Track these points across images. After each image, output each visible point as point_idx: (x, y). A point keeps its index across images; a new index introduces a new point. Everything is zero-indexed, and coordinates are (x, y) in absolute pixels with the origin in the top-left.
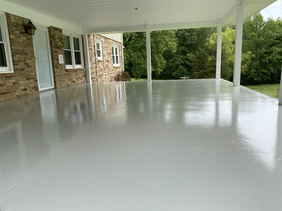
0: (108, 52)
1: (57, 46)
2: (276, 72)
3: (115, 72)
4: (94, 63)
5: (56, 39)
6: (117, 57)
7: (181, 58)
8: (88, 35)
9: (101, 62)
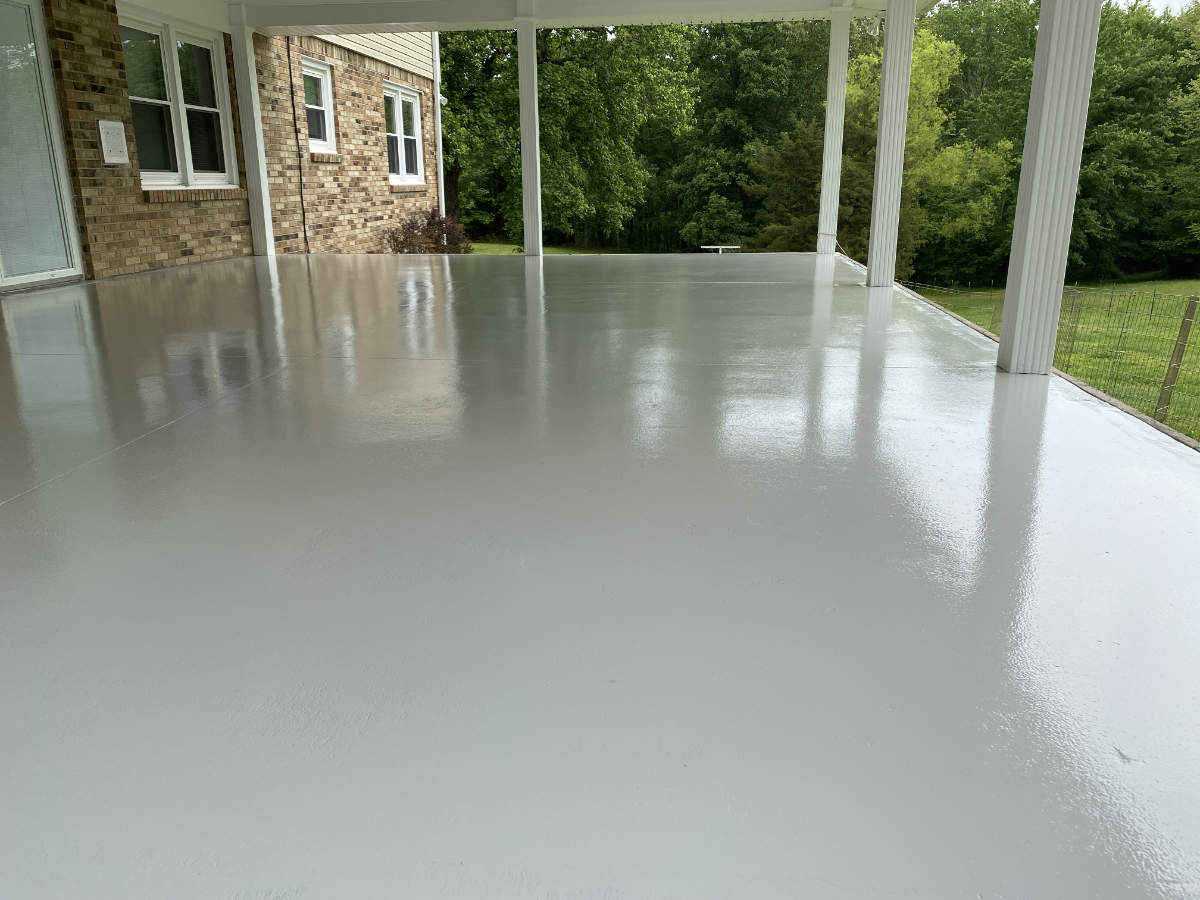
0: (361, 117)
1: (91, 78)
2: (1110, 235)
3: (397, 211)
4: (290, 168)
5: (82, 47)
6: (410, 145)
7: (718, 160)
8: (254, 34)
9: (328, 162)
